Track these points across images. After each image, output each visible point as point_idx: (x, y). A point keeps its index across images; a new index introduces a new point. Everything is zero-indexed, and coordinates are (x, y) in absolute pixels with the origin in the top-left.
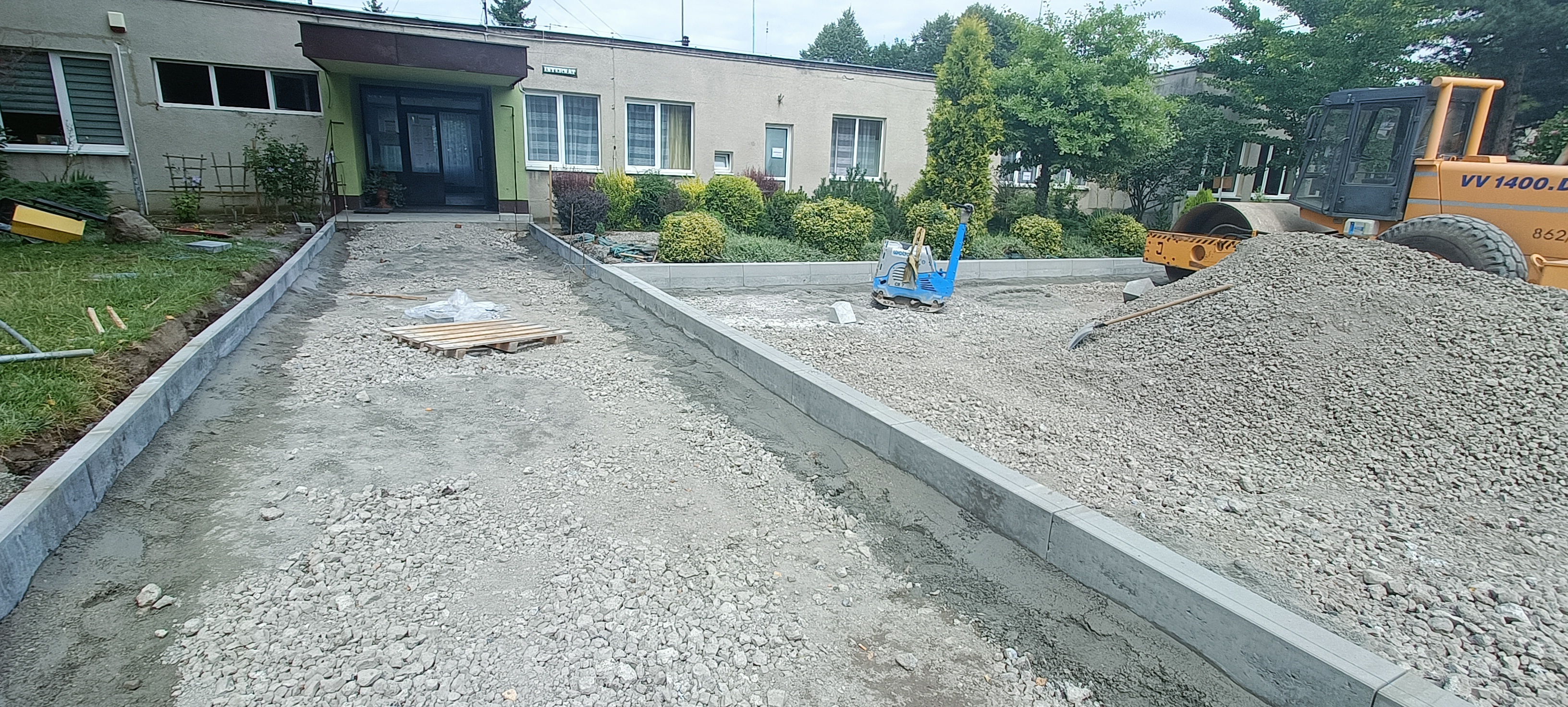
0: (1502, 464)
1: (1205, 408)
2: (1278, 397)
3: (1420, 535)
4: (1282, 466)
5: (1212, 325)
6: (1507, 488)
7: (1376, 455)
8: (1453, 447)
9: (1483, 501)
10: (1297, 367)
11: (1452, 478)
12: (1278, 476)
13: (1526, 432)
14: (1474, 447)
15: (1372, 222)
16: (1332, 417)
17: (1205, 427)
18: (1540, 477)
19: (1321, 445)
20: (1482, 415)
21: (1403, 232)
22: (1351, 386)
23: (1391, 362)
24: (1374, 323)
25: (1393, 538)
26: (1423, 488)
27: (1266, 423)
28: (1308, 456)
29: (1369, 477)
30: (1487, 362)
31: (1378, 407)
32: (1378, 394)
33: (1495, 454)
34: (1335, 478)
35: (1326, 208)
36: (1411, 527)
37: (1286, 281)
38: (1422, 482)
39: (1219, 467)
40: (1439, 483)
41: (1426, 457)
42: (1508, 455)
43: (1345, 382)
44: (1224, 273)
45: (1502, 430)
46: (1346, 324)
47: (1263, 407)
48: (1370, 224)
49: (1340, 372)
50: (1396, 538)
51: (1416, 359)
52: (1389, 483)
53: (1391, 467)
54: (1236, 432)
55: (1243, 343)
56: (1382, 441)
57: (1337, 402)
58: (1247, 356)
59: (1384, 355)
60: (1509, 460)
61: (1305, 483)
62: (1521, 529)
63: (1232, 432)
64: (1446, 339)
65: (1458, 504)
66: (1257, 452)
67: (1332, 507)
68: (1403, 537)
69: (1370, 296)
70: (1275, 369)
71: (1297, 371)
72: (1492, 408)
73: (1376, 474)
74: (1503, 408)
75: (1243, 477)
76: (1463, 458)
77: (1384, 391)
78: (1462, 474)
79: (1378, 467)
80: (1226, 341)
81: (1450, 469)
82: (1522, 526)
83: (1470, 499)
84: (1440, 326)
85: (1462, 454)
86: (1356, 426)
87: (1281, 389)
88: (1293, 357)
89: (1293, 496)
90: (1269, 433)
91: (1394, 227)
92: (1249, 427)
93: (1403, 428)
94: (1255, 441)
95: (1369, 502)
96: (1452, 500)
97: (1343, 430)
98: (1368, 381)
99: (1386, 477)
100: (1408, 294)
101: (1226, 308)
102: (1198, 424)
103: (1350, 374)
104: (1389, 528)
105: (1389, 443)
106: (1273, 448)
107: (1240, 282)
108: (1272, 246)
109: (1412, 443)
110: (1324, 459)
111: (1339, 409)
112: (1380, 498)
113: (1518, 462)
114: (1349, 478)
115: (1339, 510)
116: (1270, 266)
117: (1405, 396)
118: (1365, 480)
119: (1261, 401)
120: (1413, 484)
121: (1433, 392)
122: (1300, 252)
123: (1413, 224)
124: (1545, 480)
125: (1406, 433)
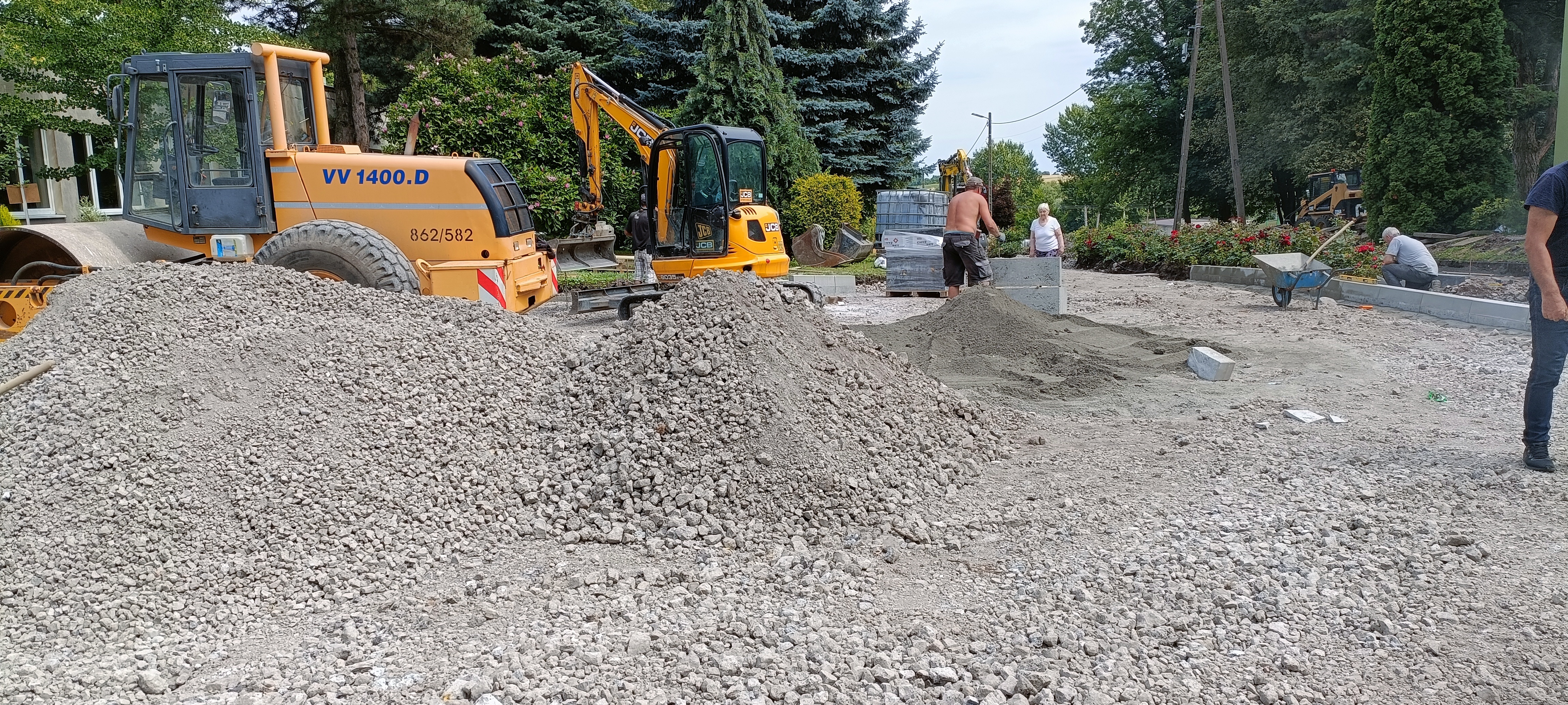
0: (446, 519)
1: (57, 581)
2: (167, 523)
3: (385, 651)
4: (199, 628)
5: (35, 436)
6: (457, 545)
7: (315, 561)
8: (395, 517)
9: (439, 573)
10: (183, 470)
11: (404, 557)
12: (197, 647)
13: (456, 471)
14: (415, 509)
15: (241, 238)
16: (248, 527)
17: (65, 613)
18: (481, 520)
19: (245, 575)
20: (412, 467)
21: (281, 248)
22: (261, 476)
23: (299, 427)
24: (264, 380)
25: (354, 672)
26: (378, 584)
27: (161, 569)
28: (230, 599)
29: (315, 595)
30: (399, 400)
31: (300, 495)
32: (295, 476)
33: (437, 509)
34: (274, 615)
35: (178, 222)
36: (375, 644)
37: (137, 341)
38: (372, 576)
39: (101, 674)
40: (392, 569)
41: (370, 541)
42: (448, 506)
43: (250, 472)
44: (38, 343)
45: (435, 478)
46: (230, 389)
47: (151, 546)
48: (241, 242)
49: (242, 459)
50: (360, 670)
51: (325, 416)
52: (339, 594)
53: (337, 571)
54: (118, 601)
55: (91, 455)
56: (317, 540)
57: (248, 504)
58: (104, 472)
59: (288, 421)
60: (451, 511)
61: (237, 641)
62: (479, 590)
63: (110, 604)
64: (350, 382)
65: (416, 588)
66: (159, 621)
67: (276, 661)
68: (365, 664)
69: (248, 344)
70: (149, 481)
71: (183, 475)
72: (418, 454)
73: (321, 588)
74: (428, 451)
75: (142, 673)
76: (408, 526)
77: (301, 470)
78: (412, 547)
79: (322, 577)
80: (61, 458)
81: (399, 546)
82: (479, 587)
83: (426, 575)
84: (340, 367)
85: (406, 522)
86: (281, 531)
87: (168, 510)
88: (173, 456)
89: (222, 670)
90: (168, 584)
91: (269, 242)
92: (137, 586)
93: (336, 512)
94: (152, 605)
95: (320, 633)
96: (409, 585)
97: (267, 542)
98: (278, 463)
99: (334, 587)
100: (293, 332)
101: (50, 402)
102: (51, 612)
103: (253, 459)
104: (349, 659)
105: (326, 538)
106: (179, 605)
107: (65, 355)
108: (103, 290)
109: (351, 528)
110: (252, 595)
111: (254, 514)
112: (332, 621)
113: (458, 510)
114: (291, 608)
115: (284, 662)
116: (105, 322)
117: (327, 469)
118: (310, 602)
119: (144, 538)
120: (364, 582)
121: (356, 454)
122: (144, 293)
123: (289, 235)
124: (487, 522)
125: (340, 517)
